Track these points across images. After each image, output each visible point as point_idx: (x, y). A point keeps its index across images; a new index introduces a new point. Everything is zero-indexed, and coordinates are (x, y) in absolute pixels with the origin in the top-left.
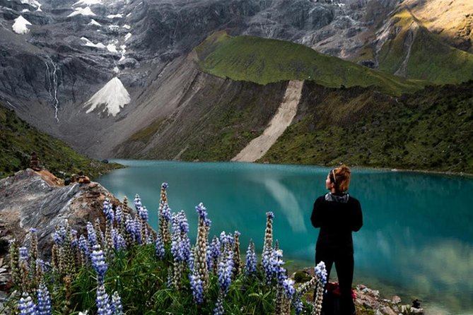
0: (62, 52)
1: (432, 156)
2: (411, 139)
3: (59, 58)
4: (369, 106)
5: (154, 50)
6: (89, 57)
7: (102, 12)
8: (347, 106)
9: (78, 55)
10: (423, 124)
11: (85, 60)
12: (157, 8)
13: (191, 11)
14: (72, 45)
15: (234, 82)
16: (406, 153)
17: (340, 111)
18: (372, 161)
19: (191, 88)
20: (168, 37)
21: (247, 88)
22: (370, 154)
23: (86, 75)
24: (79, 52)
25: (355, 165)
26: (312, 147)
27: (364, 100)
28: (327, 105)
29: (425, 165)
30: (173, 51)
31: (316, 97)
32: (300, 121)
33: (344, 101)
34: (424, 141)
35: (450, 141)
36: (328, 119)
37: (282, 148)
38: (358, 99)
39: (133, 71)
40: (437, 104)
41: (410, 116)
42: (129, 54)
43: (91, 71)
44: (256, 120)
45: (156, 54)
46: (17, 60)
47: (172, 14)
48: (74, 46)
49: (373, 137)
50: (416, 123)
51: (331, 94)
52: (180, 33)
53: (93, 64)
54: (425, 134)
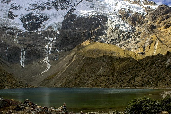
0: (28, 46)
1: (143, 82)
2: (138, 76)
3: (27, 49)
4: (128, 65)
5: (63, 47)
6: (38, 49)
7: (46, 33)
8: (121, 65)
9: (34, 48)
10: (143, 70)
11: (36, 50)
12: (65, 32)
13: (77, 33)
14: (32, 44)
15: (85, 58)
16: (135, 81)
17: (118, 67)
18: (124, 85)
19: (71, 60)
20: (68, 43)
21: (89, 60)
22: (124, 82)
23: (36, 55)
24: (35, 47)
25: (118, 87)
26: (106, 81)
27: (127, 63)
28: (114, 65)
29: (140, 85)
30: (70, 48)
31: (111, 62)
32: (104, 71)
33: (120, 63)
34: (142, 76)
35: (149, 76)
36: (114, 70)
37: (96, 82)
38: (125, 62)
39: (54, 54)
40: (149, 63)
41: (140, 68)
42: (53, 48)
43: (38, 54)
44: (90, 71)
45: (63, 49)
46: (12, 48)
47: (70, 34)
48: (33, 45)
49: (126, 76)
50: (141, 70)
51: (116, 61)
52: (73, 41)
53: (39, 51)
54: (143, 74)
